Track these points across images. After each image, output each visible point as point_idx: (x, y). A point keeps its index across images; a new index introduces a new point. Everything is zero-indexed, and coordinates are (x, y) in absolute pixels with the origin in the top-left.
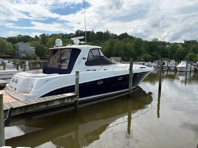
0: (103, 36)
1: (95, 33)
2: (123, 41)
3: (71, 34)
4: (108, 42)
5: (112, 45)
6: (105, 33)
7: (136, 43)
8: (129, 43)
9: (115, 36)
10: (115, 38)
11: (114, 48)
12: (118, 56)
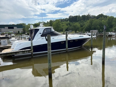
0: (86, 17)
1: (81, 16)
2: (100, 20)
3: (66, 18)
4: (88, 21)
5: (91, 23)
6: (87, 16)
7: (108, 20)
8: (103, 20)
9: (94, 17)
10: (94, 18)
11: (92, 24)
12: (96, 30)
